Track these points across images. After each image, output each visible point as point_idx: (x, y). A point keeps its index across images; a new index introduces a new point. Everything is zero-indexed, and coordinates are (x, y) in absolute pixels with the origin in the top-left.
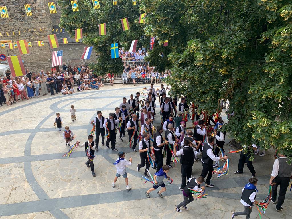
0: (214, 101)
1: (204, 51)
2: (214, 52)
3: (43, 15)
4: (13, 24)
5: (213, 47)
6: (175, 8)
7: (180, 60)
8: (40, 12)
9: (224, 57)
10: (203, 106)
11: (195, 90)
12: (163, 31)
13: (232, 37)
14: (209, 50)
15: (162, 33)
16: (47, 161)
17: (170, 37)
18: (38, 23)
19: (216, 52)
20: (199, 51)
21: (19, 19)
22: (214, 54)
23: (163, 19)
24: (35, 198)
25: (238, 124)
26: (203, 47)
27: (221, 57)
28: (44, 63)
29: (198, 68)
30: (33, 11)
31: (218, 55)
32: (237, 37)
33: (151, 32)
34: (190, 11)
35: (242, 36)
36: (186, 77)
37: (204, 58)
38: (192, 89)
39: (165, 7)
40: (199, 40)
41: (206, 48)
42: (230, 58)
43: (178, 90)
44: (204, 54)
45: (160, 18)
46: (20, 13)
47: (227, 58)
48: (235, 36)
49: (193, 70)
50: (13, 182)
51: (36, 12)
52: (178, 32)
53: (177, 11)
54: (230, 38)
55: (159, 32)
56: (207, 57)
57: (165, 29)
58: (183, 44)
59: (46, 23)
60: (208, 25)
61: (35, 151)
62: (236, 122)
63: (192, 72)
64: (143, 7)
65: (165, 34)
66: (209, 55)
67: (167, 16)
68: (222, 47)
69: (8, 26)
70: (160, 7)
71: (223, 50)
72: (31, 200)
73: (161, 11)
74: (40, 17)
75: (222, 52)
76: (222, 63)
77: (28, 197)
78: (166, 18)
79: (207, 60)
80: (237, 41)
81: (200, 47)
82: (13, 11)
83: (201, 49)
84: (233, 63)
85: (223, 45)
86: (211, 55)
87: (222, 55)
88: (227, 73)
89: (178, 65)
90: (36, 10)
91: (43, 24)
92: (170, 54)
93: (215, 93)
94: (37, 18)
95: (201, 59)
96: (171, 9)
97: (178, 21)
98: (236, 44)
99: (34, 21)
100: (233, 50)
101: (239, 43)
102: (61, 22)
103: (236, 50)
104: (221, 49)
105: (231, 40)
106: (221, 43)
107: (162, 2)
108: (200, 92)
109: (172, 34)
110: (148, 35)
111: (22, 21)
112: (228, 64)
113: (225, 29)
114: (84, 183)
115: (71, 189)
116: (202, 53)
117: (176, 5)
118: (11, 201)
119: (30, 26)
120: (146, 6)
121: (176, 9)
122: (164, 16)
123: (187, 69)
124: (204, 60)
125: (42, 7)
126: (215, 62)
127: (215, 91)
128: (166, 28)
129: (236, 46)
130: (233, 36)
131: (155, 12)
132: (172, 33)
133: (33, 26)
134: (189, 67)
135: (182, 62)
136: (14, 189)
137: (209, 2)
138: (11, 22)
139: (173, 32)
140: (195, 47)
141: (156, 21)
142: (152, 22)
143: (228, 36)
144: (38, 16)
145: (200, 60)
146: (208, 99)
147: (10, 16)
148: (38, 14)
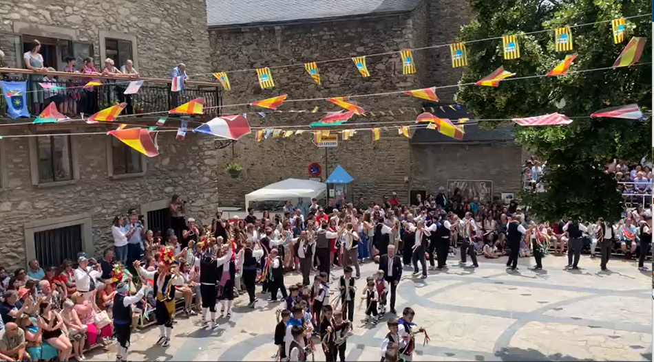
3: (408, 80)
8: (402, 75)
18: (394, 98)
30: (389, 73)
51: (394, 74)
59: (410, 97)
74: (402, 84)
82: (350, 75)
102: (461, 89)
144: (397, 83)
147: (341, 86)
148: (398, 78)
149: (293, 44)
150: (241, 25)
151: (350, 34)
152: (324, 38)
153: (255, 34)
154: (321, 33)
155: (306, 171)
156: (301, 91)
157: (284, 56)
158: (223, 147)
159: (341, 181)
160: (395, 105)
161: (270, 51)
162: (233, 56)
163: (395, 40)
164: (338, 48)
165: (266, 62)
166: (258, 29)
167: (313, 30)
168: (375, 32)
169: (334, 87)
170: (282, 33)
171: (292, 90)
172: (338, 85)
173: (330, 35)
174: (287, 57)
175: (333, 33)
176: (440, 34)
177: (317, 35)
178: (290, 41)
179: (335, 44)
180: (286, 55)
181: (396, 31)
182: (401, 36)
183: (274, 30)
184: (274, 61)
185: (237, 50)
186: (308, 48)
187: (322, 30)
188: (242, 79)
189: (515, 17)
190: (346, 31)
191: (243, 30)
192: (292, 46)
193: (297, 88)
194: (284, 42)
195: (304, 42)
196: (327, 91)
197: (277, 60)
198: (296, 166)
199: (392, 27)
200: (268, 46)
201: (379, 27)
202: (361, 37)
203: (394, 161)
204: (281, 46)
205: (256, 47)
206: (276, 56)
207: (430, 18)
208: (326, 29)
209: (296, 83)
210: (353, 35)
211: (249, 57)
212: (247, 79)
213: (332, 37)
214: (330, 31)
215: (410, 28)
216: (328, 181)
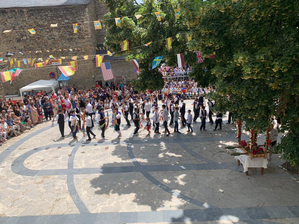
0: (263, 118)
1: (253, 64)
2: (263, 65)
3: (89, 35)
4: (63, 44)
5: (262, 59)
6: (220, 20)
7: (225, 74)
8: (86, 33)
9: (276, 70)
10: (250, 123)
11: (241, 106)
12: (207, 45)
13: (285, 48)
14: (258, 63)
15: (207, 47)
16: (88, 175)
17: (214, 50)
18: (84, 43)
19: (267, 65)
20: (247, 64)
21: (68, 39)
22: (264, 67)
23: (207, 32)
24: (76, 211)
25: (293, 145)
26: (252, 60)
27: (273, 70)
28: (88, 79)
29: (245, 82)
30: (80, 32)
31: (269, 68)
32: (292, 49)
33: (194, 46)
34: (236, 23)
35: (298, 47)
36: (232, 91)
37: (252, 72)
38: (238, 105)
39: (210, 20)
40: (246, 53)
41: (254, 61)
42: (283, 72)
43: (223, 106)
44: (253, 68)
45: (204, 32)
46: (69, 34)
47: (279, 71)
48: (289, 47)
49: (239, 84)
50: (57, 194)
51: (83, 32)
52: (223, 45)
53: (222, 24)
54: (283, 49)
55: (203, 46)
56: (256, 71)
57: (209, 42)
58: (229, 57)
59: (91, 42)
60: (256, 37)
61: (78, 164)
62: (290, 142)
63: (239, 87)
64: (187, 21)
65: (210, 48)
66: (258, 68)
67: (212, 30)
68: (274, 59)
69: (58, 46)
70: (204, 21)
71: (274, 63)
72: (72, 213)
73: (206, 24)
74: (86, 37)
75: (274, 65)
76: (274, 77)
77: (70, 210)
78: (211, 31)
79: (256, 73)
80: (291, 52)
81: (248, 60)
82: (63, 32)
83: (249, 62)
84: (286, 77)
85: (274, 58)
86: (261, 69)
87: (273, 68)
88: (279, 88)
89: (223, 79)
90: (83, 30)
91: (88, 43)
92: (214, 68)
93: (264, 109)
94: (83, 38)
95: (250, 73)
96: (216, 22)
97: (223, 34)
98: (289, 56)
99: (81, 41)
100: (286, 62)
101: (293, 54)
102: (106, 41)
103: (290, 62)
104: (273, 61)
105: (284, 51)
106: (272, 55)
107: (207, 16)
108: (247, 108)
109: (217, 48)
110: (191, 50)
111: (70, 41)
112: (280, 78)
113: (276, 40)
114: (123, 200)
115: (111, 205)
116: (250, 66)
117: (221, 18)
118: (54, 212)
119: (77, 45)
120: (190, 20)
121: (221, 22)
122: (208, 30)
123: (233, 83)
124: (252, 73)
125: (88, 27)
126: (265, 76)
127: (264, 107)
128: (211, 42)
129: (291, 58)
130: (287, 47)
131: (198, 26)
132: (216, 46)
133: (80, 45)
134: (235, 81)
135: (227, 76)
136: (57, 200)
137: (258, 13)
138: (61, 43)
139: (218, 46)
140: (242, 61)
141: (200, 35)
142: (196, 36)
143: (281, 47)
144: (85, 36)
145: (248, 74)
146: (256, 116)
147: (60, 37)
148: (85, 34)
149: (34, 18)
150: (5, 8)
151: (60, 14)
152: (48, 15)
153: (13, 13)
154: (47, 13)
155: (48, 76)
156: (41, 40)
157: (30, 23)
158: (3, 68)
159: (65, 79)
160: (85, 46)
161: (22, 21)
162: (3, 24)
163: (82, 17)
164: (56, 20)
165: (21, 26)
166: (15, 10)
167: (42, 12)
168: (72, 14)
169: (57, 38)
170: (27, 13)
171: (36, 40)
172: (58, 37)
173: (51, 14)
174: (31, 24)
175: (52, 13)
176: (101, 15)
177: (45, 14)
178: (32, 17)
179: (54, 18)
180: (31, 23)
181: (82, 13)
182: (84, 15)
183: (23, 11)
184: (25, 26)
185: (5, 21)
186: (42, 20)
187: (47, 12)
188: (10, 35)
189: (124, 10)
190: (59, 12)
191: (7, 11)
192: (33, 19)
193: (39, 38)
194: (29, 17)
195: (39, 17)
196: (53, 40)
197: (27, 26)
198: (43, 74)
199: (79, 12)
200: (21, 19)
201: (73, 11)
202: (66, 16)
203: (87, 69)
204: (28, 19)
205: (15, 19)
206: (25, 24)
207: (96, 8)
208: (49, 11)
209: (37, 36)
210: (62, 14)
211: (12, 24)
212: (12, 35)
213: (52, 15)
214: (51, 12)
215: (87, 12)
216: (59, 80)
